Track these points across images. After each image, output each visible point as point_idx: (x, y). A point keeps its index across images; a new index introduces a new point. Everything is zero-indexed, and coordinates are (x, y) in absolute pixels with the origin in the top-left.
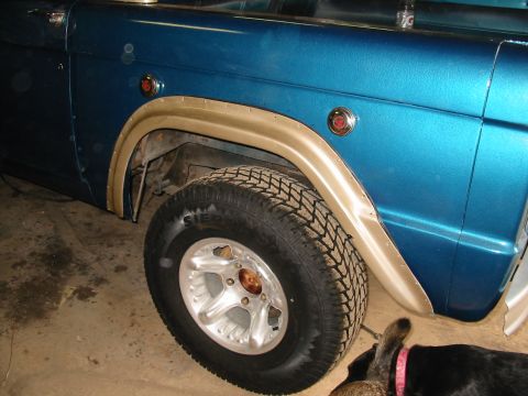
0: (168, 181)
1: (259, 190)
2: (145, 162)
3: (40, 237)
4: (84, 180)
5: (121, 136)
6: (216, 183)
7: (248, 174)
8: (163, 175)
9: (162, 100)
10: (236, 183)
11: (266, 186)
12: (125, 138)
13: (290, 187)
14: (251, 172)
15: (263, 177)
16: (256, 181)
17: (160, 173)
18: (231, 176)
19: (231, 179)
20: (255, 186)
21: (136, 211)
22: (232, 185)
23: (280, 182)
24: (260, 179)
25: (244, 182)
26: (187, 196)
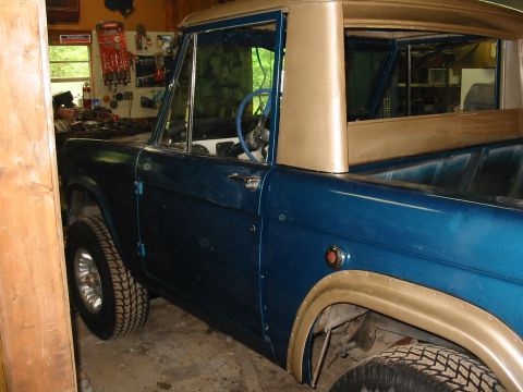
0: (353, 344)
1: (444, 379)
2: (327, 329)
3: (225, 379)
4: (267, 338)
5: (305, 302)
6: (398, 365)
7: (433, 357)
8: (348, 337)
9: (346, 272)
10: (420, 367)
11: (453, 374)
12: (308, 306)
13: (480, 378)
14: (438, 354)
15: (450, 363)
16: (442, 368)
17: (346, 334)
18: (415, 358)
19: (415, 362)
20: (439, 373)
21: (315, 376)
22: (415, 370)
23: (470, 371)
24: (447, 366)
25: (428, 367)
26: (366, 373)
